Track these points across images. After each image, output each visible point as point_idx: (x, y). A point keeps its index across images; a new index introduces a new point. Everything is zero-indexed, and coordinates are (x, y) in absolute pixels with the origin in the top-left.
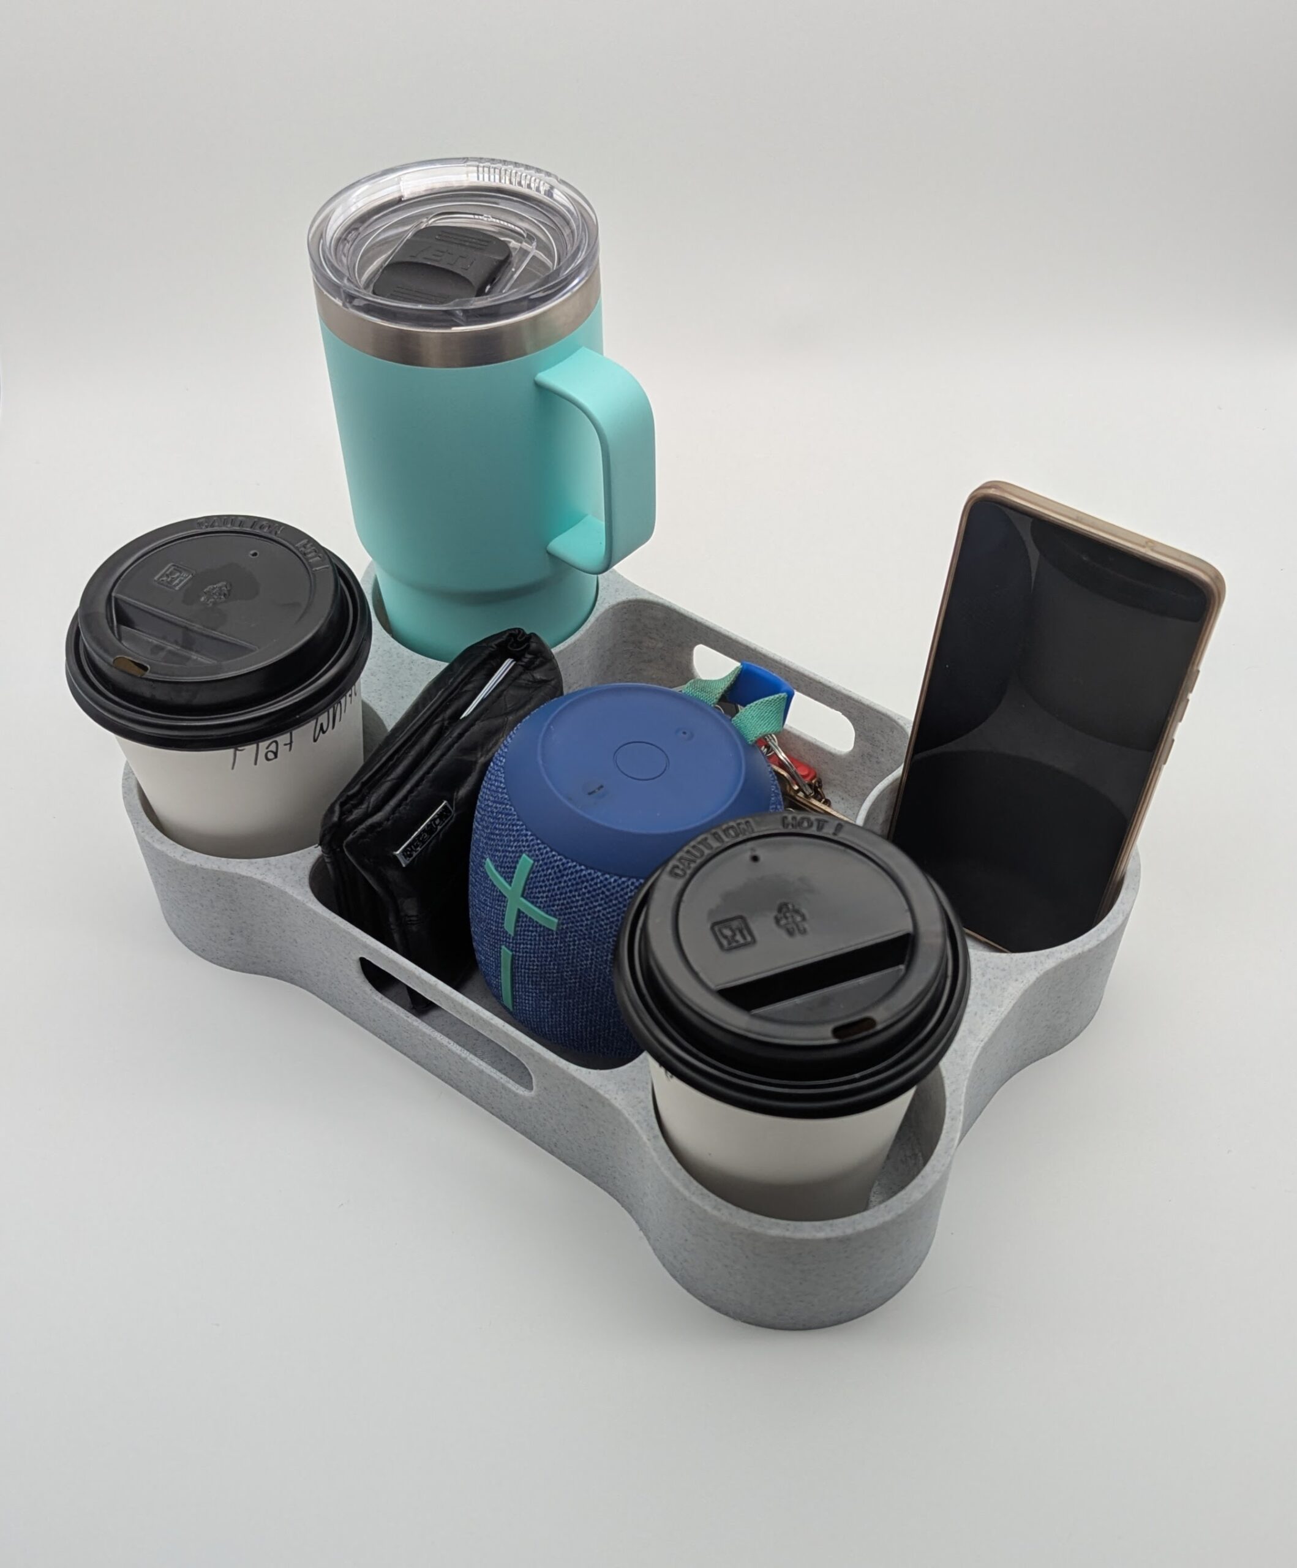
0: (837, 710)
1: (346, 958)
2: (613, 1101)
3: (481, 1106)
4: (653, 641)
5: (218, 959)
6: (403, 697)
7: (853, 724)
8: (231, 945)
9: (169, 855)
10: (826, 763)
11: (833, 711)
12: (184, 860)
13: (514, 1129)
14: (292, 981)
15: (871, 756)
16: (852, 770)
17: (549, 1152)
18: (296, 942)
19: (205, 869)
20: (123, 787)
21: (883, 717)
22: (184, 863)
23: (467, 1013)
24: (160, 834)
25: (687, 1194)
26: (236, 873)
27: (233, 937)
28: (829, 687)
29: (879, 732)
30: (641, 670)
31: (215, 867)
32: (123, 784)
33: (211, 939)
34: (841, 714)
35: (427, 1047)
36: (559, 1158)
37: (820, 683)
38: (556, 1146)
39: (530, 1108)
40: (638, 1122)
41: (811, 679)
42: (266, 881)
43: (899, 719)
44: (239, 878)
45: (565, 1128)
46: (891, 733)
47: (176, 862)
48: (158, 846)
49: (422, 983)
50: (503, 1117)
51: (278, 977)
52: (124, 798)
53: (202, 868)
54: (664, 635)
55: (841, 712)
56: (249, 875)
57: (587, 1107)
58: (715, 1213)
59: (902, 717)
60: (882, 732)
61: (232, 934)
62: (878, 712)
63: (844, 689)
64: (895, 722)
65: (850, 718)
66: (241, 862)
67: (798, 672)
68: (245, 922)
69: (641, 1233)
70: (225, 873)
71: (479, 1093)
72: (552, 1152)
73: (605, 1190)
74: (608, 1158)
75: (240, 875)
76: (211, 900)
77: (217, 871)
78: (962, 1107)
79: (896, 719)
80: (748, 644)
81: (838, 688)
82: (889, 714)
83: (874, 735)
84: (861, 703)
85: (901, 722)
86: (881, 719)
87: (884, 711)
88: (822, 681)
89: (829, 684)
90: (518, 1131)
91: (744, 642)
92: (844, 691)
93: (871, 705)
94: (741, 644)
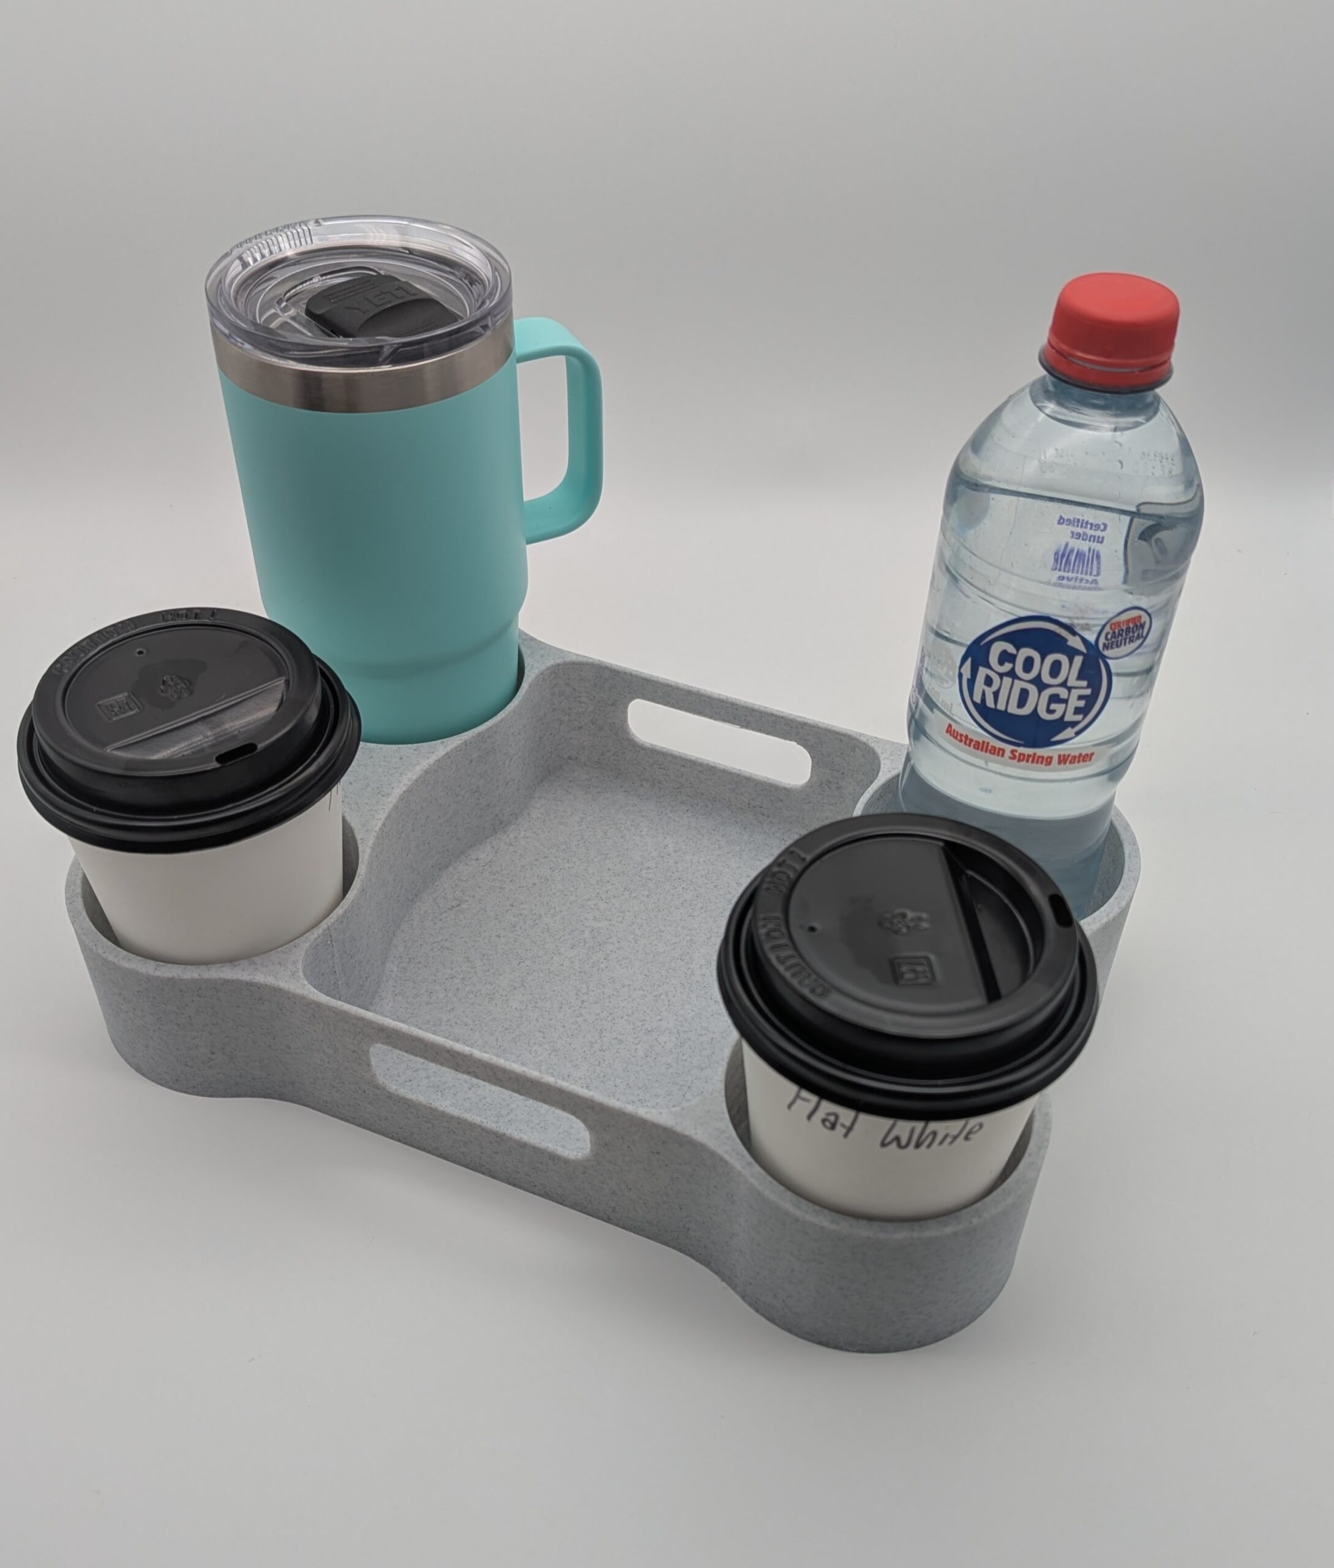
0: (791, 740)
1: (354, 1051)
2: (695, 1137)
3: (520, 1187)
4: (583, 705)
5: (194, 1087)
7: (810, 753)
8: (210, 1067)
9: (140, 971)
10: (781, 800)
11: (788, 742)
12: (158, 973)
13: (561, 1204)
14: (280, 1097)
15: (830, 782)
16: (810, 802)
17: (605, 1221)
18: (290, 1048)
19: (183, 980)
20: (69, 912)
21: (842, 738)
22: (158, 977)
23: (510, 1078)
24: (125, 953)
25: (798, 1213)
26: (220, 979)
27: (213, 1057)
28: (782, 717)
29: (839, 754)
30: (571, 739)
31: (196, 976)
32: (68, 909)
33: (187, 1065)
34: (795, 743)
35: (455, 1133)
36: (618, 1225)
37: (773, 714)
38: (614, 1211)
39: (584, 1173)
40: (726, 1152)
41: (761, 712)
42: (256, 981)
43: (860, 736)
44: (222, 984)
45: (627, 1186)
46: (852, 753)
47: (149, 978)
48: (127, 965)
49: (454, 1057)
50: (548, 1194)
51: (264, 1097)
52: (73, 923)
53: (180, 980)
54: (595, 697)
55: (796, 741)
56: (235, 977)
57: (658, 1153)
58: (834, 1227)
59: (863, 734)
60: (842, 754)
61: (213, 1053)
62: (838, 733)
63: (798, 716)
64: (857, 740)
65: (805, 746)
66: (222, 966)
67: (747, 708)
68: (226, 1037)
69: (724, 1284)
70: (207, 981)
71: (518, 1173)
72: (608, 1220)
73: (674, 1248)
74: (681, 1208)
75: (225, 980)
76: (190, 1017)
77: (197, 980)
79: (858, 737)
80: (690, 689)
81: (792, 717)
82: (849, 733)
83: (833, 759)
84: (819, 727)
85: (864, 740)
86: (841, 740)
87: (844, 732)
88: (774, 712)
89: (781, 715)
90: (565, 1205)
91: (686, 688)
92: (799, 719)
93: (830, 727)
94: (682, 690)
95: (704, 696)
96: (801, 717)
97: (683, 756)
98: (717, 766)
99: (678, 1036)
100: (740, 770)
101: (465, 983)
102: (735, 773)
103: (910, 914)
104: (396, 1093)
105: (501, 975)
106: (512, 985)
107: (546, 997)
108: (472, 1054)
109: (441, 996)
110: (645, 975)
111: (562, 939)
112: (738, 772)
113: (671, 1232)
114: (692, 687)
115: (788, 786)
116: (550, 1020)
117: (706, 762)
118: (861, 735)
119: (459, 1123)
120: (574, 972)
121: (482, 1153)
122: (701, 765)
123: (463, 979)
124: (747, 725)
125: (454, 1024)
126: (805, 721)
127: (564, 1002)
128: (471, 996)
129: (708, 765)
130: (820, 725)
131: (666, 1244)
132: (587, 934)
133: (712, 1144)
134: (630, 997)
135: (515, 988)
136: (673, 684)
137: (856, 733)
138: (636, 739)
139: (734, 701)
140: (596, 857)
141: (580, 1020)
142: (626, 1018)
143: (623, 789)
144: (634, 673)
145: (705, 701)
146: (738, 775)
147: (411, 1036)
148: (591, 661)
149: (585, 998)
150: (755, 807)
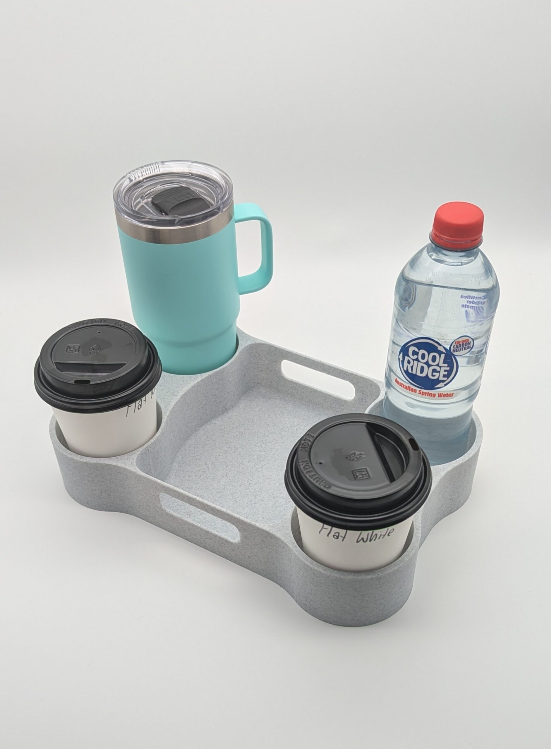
0: (346, 380)
1: (154, 495)
2: (276, 535)
3: (215, 553)
4: (263, 361)
5: (94, 506)
6: (162, 390)
7: (354, 386)
8: (100, 498)
9: (75, 459)
10: (343, 406)
11: (345, 381)
12: (81, 460)
13: (231, 561)
14: (127, 513)
15: (363, 399)
16: (355, 407)
17: (247, 569)
18: (130, 493)
20: (50, 434)
21: (367, 381)
22: (81, 461)
23: (210, 509)
24: (70, 452)
25: (312, 566)
26: (104, 464)
27: (102, 494)
28: (343, 371)
29: (366, 387)
30: (258, 375)
31: (95, 462)
32: (50, 433)
33: (92, 497)
34: (348, 382)
35: (191, 530)
36: (251, 570)
37: (339, 369)
38: (250, 565)
39: (238, 548)
40: (287, 542)
41: (334, 368)
42: (118, 465)
43: (374, 380)
44: (105, 466)
45: (254, 555)
46: (371, 387)
47: (78, 462)
48: (69, 456)
49: (189, 499)
50: (225, 556)
51: (121, 512)
52: (51, 439)
53: (90, 463)
54: (268, 358)
55: (349, 381)
56: (110, 463)
57: (264, 541)
58: (324, 572)
59: (375, 379)
60: (367, 387)
61: (102, 493)
62: (365, 379)
63: (349, 371)
64: (373, 382)
65: (352, 383)
66: (106, 459)
67: (328, 366)
68: (107, 487)
69: (290, 596)
70: (99, 464)
71: (214, 547)
72: (248, 568)
73: (272, 581)
74: (274, 564)
75: (106, 464)
76: (93, 478)
77: (96, 463)
78: (420, 525)
79: (373, 380)
80: (306, 357)
81: (347, 371)
82: (370, 379)
83: (363, 389)
84: (357, 376)
85: (375, 382)
86: (366, 382)
87: (367, 378)
88: (339, 368)
89: (343, 369)
90: (232, 561)
91: (304, 356)
92: (350, 372)
93: (362, 376)
94: (303, 357)
95: (311, 360)
97: (304, 385)
98: (317, 389)
99: (286, 500)
100: (327, 392)
101: (204, 473)
102: (325, 393)
103: (357, 453)
104: (169, 513)
105: (218, 471)
106: (222, 475)
107: (235, 481)
108: (196, 498)
109: (194, 477)
110: (277, 475)
111: (245, 458)
112: (326, 393)
113: (271, 574)
114: (307, 356)
115: (346, 400)
116: (236, 490)
117: (313, 388)
119: (192, 526)
120: (248, 472)
121: (201, 538)
122: (311, 389)
123: (203, 472)
124: (329, 373)
126: (352, 373)
127: (242, 483)
128: (206, 478)
129: (314, 389)
130: (358, 375)
131: (269, 579)
132: (255, 457)
133: (283, 538)
134: (269, 483)
135: (223, 477)
136: (299, 354)
138: (285, 377)
139: (323, 363)
140: (264, 425)
141: (248, 491)
142: (266, 491)
143: (279, 397)
144: (283, 349)
145: (312, 362)
146: (326, 394)
147: (174, 490)
148: (266, 343)
149: (251, 482)
150: (333, 407)
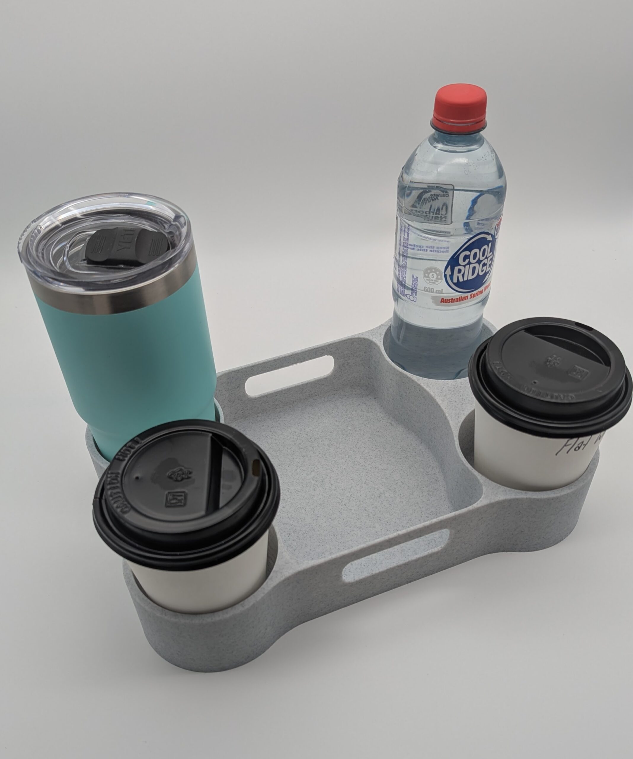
7: (332, 356)
11: (323, 357)
15: (343, 364)
16: (336, 378)
55: (326, 355)
60: (347, 348)
65: (330, 355)
79: (353, 337)
80: (275, 359)
81: (323, 345)
82: (349, 338)
83: (344, 353)
84: (336, 343)
85: (357, 337)
86: (346, 343)
87: (346, 338)
88: (315, 347)
89: (318, 346)
91: (273, 359)
92: (326, 344)
93: (340, 340)
94: (271, 361)
95: (282, 358)
96: (326, 343)
97: (276, 391)
98: (292, 386)
99: (390, 490)
100: (302, 382)
101: (297, 532)
102: (301, 385)
105: (305, 519)
106: (314, 519)
107: (331, 514)
109: (295, 543)
110: (352, 479)
111: (307, 491)
112: (302, 383)
114: (275, 357)
115: (325, 377)
116: (344, 520)
117: (286, 388)
118: (354, 336)
120: (328, 498)
121: (396, 578)
122: (285, 390)
123: (294, 532)
125: (314, 549)
126: (329, 343)
127: (339, 510)
128: (305, 535)
129: (288, 388)
130: (336, 341)
132: (313, 482)
134: (357, 490)
135: (316, 520)
136: (266, 361)
137: (351, 336)
138: (252, 397)
139: (296, 353)
141: (353, 511)
142: (366, 498)
143: (251, 423)
144: (246, 366)
145: (283, 360)
146: (303, 385)
148: (223, 373)
149: (344, 503)
150: (312, 394)
